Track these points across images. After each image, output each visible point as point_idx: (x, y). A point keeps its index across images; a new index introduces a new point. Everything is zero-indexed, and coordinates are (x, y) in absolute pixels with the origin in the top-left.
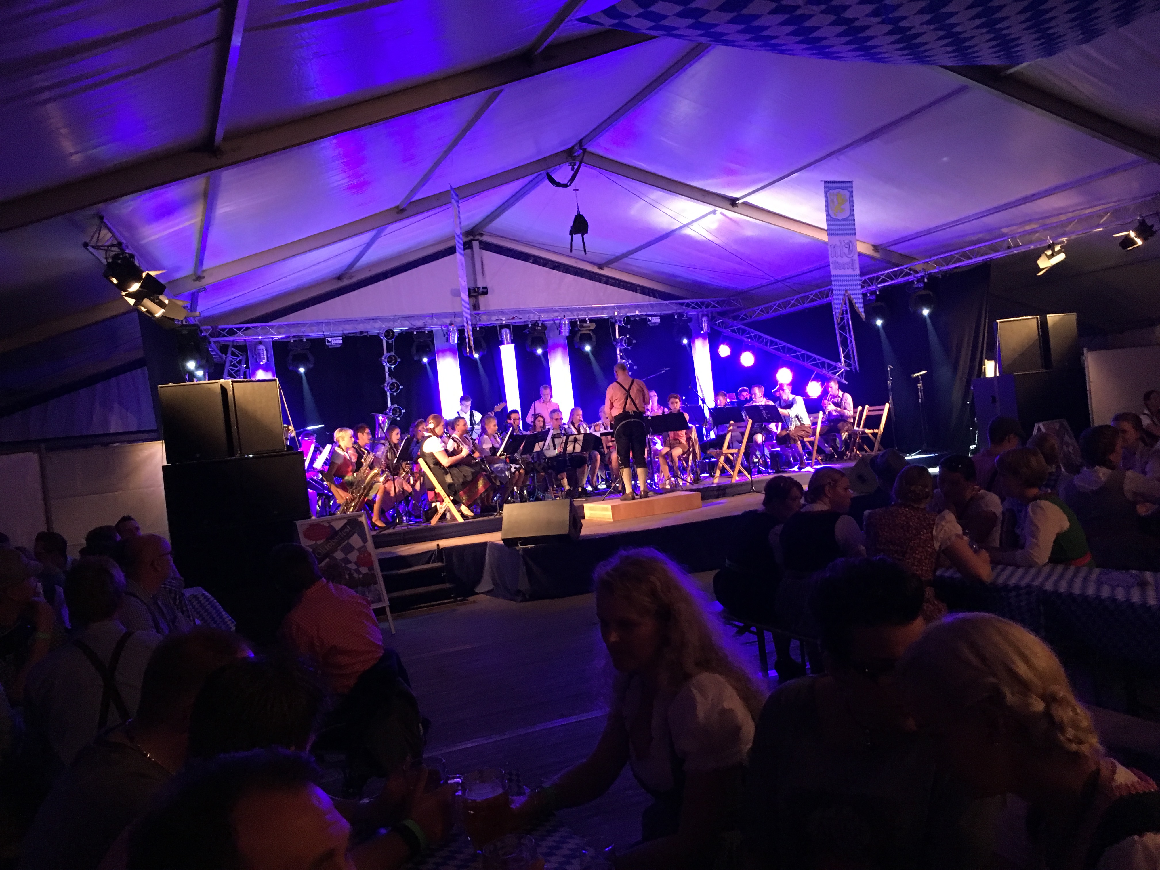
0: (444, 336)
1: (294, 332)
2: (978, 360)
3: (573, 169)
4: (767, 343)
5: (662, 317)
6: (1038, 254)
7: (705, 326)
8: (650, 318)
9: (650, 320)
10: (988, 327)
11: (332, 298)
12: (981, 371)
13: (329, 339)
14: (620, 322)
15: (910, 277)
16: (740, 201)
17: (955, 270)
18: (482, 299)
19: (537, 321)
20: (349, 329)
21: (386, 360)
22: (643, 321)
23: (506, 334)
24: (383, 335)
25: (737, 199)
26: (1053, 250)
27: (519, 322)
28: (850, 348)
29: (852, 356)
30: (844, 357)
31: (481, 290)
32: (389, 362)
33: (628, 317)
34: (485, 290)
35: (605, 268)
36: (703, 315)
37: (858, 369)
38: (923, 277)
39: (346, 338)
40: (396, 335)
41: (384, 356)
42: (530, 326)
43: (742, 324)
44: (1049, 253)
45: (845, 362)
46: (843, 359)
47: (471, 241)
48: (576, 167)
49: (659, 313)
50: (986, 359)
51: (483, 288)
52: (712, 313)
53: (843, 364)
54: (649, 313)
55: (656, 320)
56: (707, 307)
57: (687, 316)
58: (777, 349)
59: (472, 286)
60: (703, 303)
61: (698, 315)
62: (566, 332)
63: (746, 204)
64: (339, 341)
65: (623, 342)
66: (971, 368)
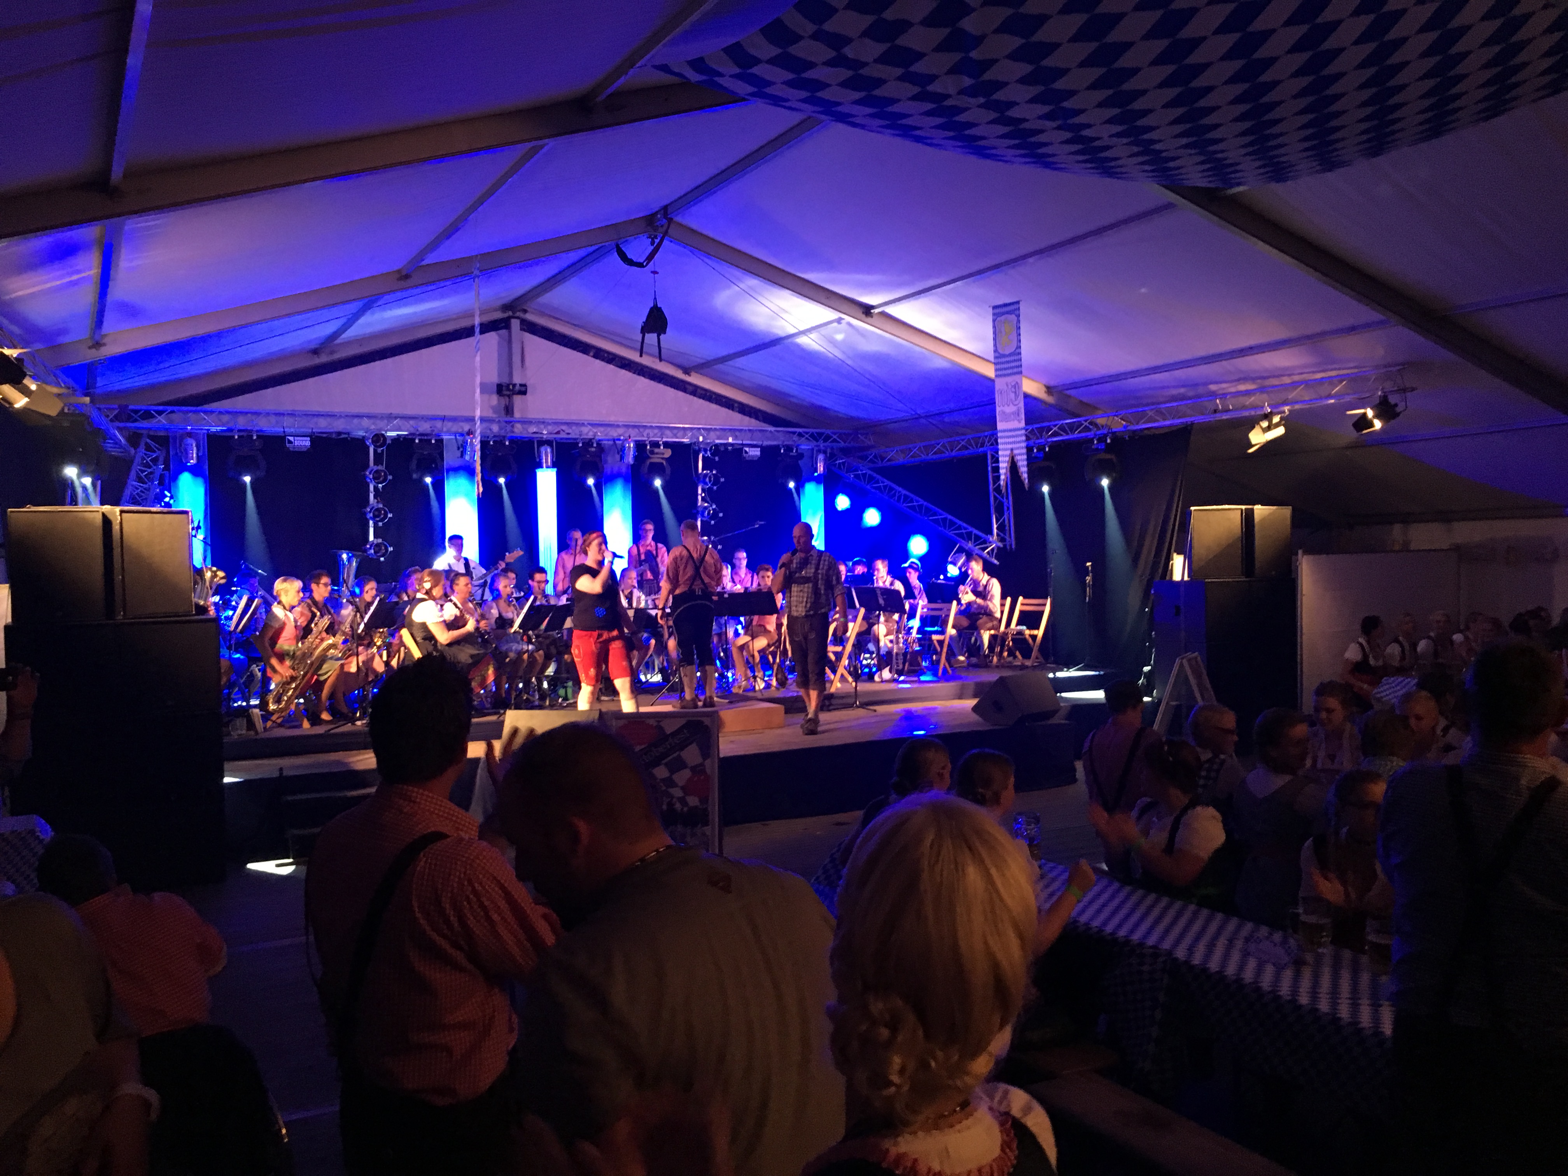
0: (459, 449)
1: (242, 422)
2: (1164, 554)
3: (652, 243)
4: (899, 497)
5: (764, 449)
6: (1252, 424)
7: (821, 468)
8: (747, 449)
9: (746, 452)
10: (1181, 512)
11: (301, 379)
12: (1167, 569)
13: (291, 438)
14: (705, 451)
15: (1088, 434)
16: (876, 311)
17: (1146, 432)
18: (517, 399)
19: (591, 440)
20: (323, 425)
21: (371, 476)
22: (738, 451)
23: (547, 454)
24: (370, 441)
25: (873, 307)
26: (1270, 421)
27: (567, 439)
28: (1006, 516)
29: (1007, 528)
30: (997, 528)
31: (517, 388)
32: (374, 478)
33: (717, 445)
34: (523, 389)
35: (693, 374)
36: (819, 451)
37: (1014, 547)
38: (1106, 435)
39: (317, 439)
40: (389, 442)
41: (369, 470)
42: (580, 445)
43: (870, 469)
44: (1265, 424)
45: (998, 535)
46: (995, 531)
47: (509, 318)
48: (657, 241)
49: (760, 443)
50: (1175, 551)
51: (521, 385)
52: (832, 448)
53: (995, 536)
54: (744, 442)
55: (755, 452)
56: (825, 441)
57: (797, 451)
58: (913, 508)
59: (505, 380)
60: (820, 435)
61: (813, 449)
62: (630, 459)
63: (884, 314)
64: (306, 443)
65: (707, 480)
66: (1155, 564)
